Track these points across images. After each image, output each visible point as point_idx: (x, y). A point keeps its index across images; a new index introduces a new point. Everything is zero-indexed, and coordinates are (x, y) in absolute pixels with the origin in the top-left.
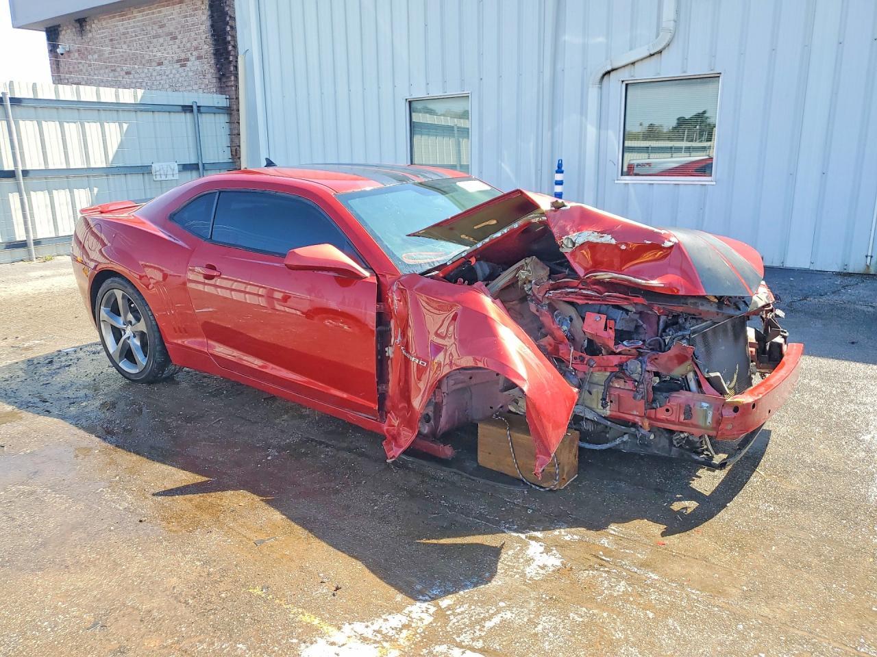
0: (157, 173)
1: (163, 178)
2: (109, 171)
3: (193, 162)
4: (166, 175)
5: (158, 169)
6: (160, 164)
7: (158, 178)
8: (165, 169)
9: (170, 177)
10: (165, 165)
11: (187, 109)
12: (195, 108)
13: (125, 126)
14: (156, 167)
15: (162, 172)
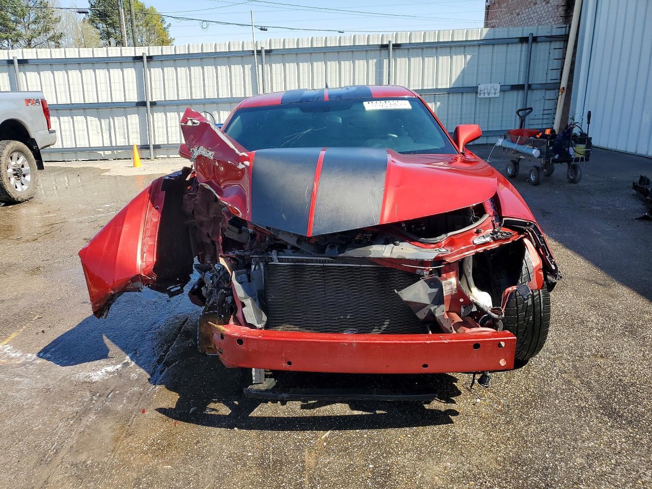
0: (481, 92)
1: (486, 96)
2: (451, 91)
3: (521, 83)
4: (489, 94)
5: (482, 89)
6: (485, 85)
7: (482, 96)
8: (489, 89)
9: (492, 95)
10: (489, 86)
11: (523, 40)
12: (530, 39)
13: (469, 57)
14: (481, 87)
15: (486, 91)
